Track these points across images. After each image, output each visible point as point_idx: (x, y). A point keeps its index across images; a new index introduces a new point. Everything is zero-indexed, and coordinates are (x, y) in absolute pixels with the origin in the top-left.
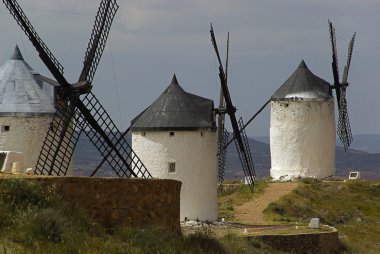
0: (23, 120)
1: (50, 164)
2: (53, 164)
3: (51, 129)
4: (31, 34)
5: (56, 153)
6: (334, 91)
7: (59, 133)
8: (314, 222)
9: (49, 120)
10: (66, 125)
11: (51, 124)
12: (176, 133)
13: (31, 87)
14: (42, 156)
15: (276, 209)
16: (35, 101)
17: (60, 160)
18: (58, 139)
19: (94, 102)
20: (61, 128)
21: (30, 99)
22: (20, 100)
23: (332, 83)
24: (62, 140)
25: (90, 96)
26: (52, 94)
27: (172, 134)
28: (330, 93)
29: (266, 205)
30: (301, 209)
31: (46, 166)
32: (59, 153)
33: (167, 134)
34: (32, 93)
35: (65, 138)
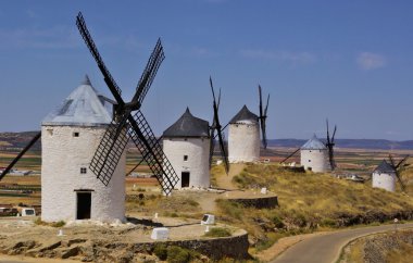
0: (90, 128)
6: (260, 120)
8: (264, 190)
12: (188, 139)
13: (96, 105)
15: (237, 180)
16: (98, 115)
21: (95, 114)
22: (87, 114)
25: (139, 114)
30: (249, 180)
33: (184, 139)
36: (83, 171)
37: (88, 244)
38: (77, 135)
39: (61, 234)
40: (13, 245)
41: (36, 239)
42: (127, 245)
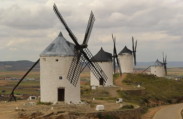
0: (63, 57)
1: (73, 73)
2: (74, 74)
3: (73, 61)
4: (66, 26)
5: (75, 70)
6: (133, 53)
7: (76, 62)
8: (139, 86)
9: (72, 58)
10: (79, 59)
11: (73, 59)
12: (102, 62)
13: (66, 46)
14: (70, 71)
15: (125, 81)
16: (67, 51)
17: (77, 72)
18: (76, 64)
19: (88, 51)
20: (77, 60)
21: (65, 50)
22: (62, 50)
23: (132, 51)
24: (77, 65)
25: (86, 49)
26: (73, 48)
27: (101, 62)
28: (132, 53)
29: (122, 80)
30: (130, 81)
31: (72, 74)
32: (76, 69)
33: (100, 62)
34: (66, 48)
35: (78, 64)
36: (61, 78)
37: (66, 113)
38: (57, 60)
39: (52, 109)
40: (31, 114)
41: (41, 111)
42: (85, 114)
